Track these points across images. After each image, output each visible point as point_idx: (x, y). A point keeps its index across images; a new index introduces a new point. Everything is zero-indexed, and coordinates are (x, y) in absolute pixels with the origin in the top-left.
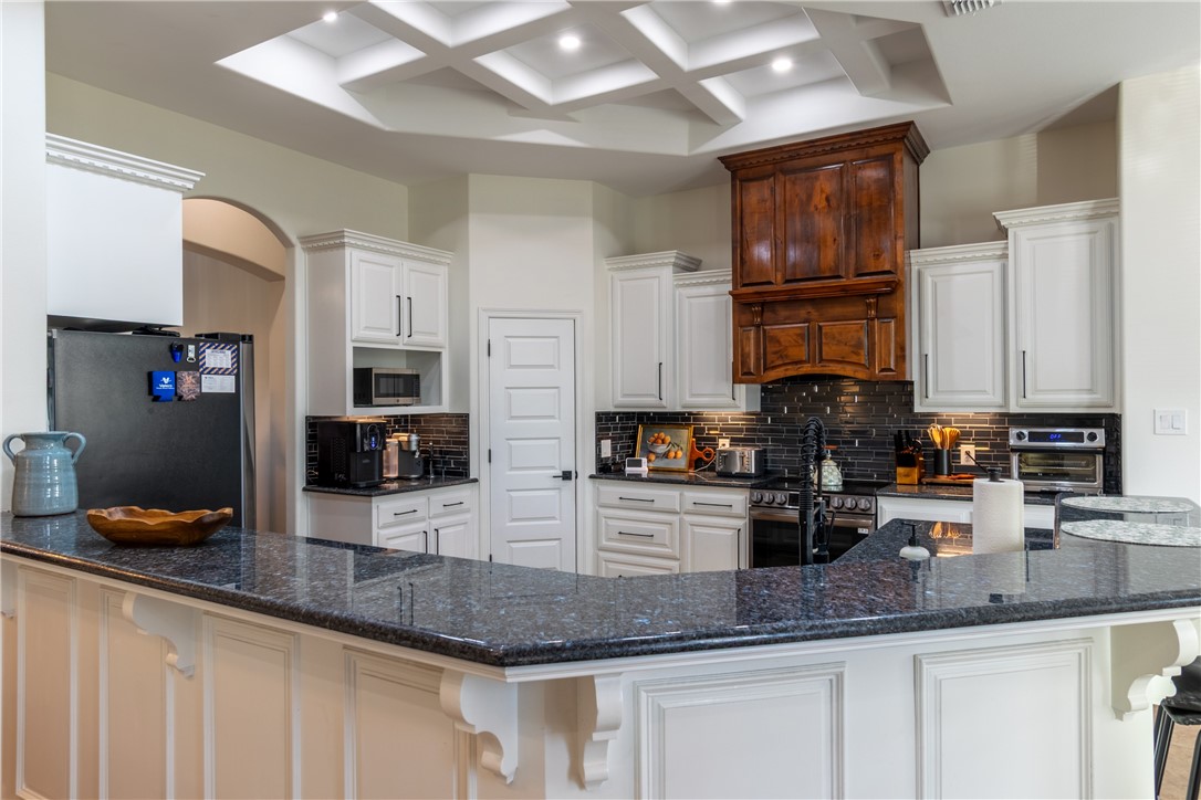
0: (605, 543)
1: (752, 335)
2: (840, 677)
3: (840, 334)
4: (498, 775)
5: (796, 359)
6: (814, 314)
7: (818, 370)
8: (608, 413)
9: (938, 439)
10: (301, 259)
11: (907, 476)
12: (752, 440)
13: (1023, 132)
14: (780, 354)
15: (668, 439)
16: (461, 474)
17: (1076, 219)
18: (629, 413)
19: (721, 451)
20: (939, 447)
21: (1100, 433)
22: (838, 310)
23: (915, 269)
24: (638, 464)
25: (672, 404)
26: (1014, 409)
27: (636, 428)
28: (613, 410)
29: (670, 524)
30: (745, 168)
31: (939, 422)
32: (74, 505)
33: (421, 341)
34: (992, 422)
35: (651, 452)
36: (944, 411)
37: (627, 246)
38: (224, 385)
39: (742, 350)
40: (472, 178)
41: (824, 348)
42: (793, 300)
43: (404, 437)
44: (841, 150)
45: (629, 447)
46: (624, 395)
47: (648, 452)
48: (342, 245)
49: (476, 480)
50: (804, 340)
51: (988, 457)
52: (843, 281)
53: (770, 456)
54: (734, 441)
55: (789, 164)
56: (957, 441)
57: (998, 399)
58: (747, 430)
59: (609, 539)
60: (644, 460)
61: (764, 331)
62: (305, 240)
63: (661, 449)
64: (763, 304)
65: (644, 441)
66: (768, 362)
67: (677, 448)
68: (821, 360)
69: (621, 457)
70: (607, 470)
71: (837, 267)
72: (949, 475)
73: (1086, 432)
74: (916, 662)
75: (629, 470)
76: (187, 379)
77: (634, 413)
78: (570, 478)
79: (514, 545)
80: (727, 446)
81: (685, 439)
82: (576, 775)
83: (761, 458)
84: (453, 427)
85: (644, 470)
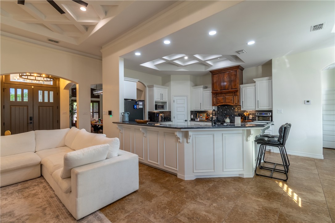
1: (215, 98)
2: (214, 135)
3: (229, 98)
4: (180, 142)
5: (222, 102)
6: (225, 95)
7: (225, 104)
9: (246, 115)
10: (147, 89)
13: (259, 65)
14: (219, 101)
15: (202, 115)
16: (170, 120)
17: (266, 80)
19: (211, 117)
21: (271, 113)
22: (228, 95)
23: (241, 88)
24: (197, 119)
25: (203, 110)
26: (257, 110)
27: (197, 113)
28: (193, 110)
30: (214, 73)
31: (246, 112)
32: (128, 121)
33: (164, 100)
34: (255, 112)
36: (247, 110)
37: (196, 85)
38: (141, 107)
39: (213, 101)
40: (171, 75)
41: (226, 100)
42: (221, 93)
43: (161, 115)
44: (229, 70)
45: (196, 116)
46: (195, 108)
47: (199, 117)
48: (153, 87)
49: (172, 121)
50: (223, 99)
51: (254, 118)
52: (229, 90)
53: (219, 118)
55: (220, 72)
56: (249, 115)
57: (254, 108)
61: (217, 98)
62: (148, 86)
63: (201, 117)
64: (217, 94)
65: (198, 115)
66: (218, 103)
67: (204, 117)
68: (226, 102)
69: (195, 118)
70: (192, 120)
71: (228, 88)
73: (268, 113)
74: (222, 134)
75: (196, 120)
76: (138, 106)
77: (197, 111)
78: (186, 121)
81: (205, 115)
82: (187, 142)
83: (217, 118)
84: (169, 113)
85: (198, 120)
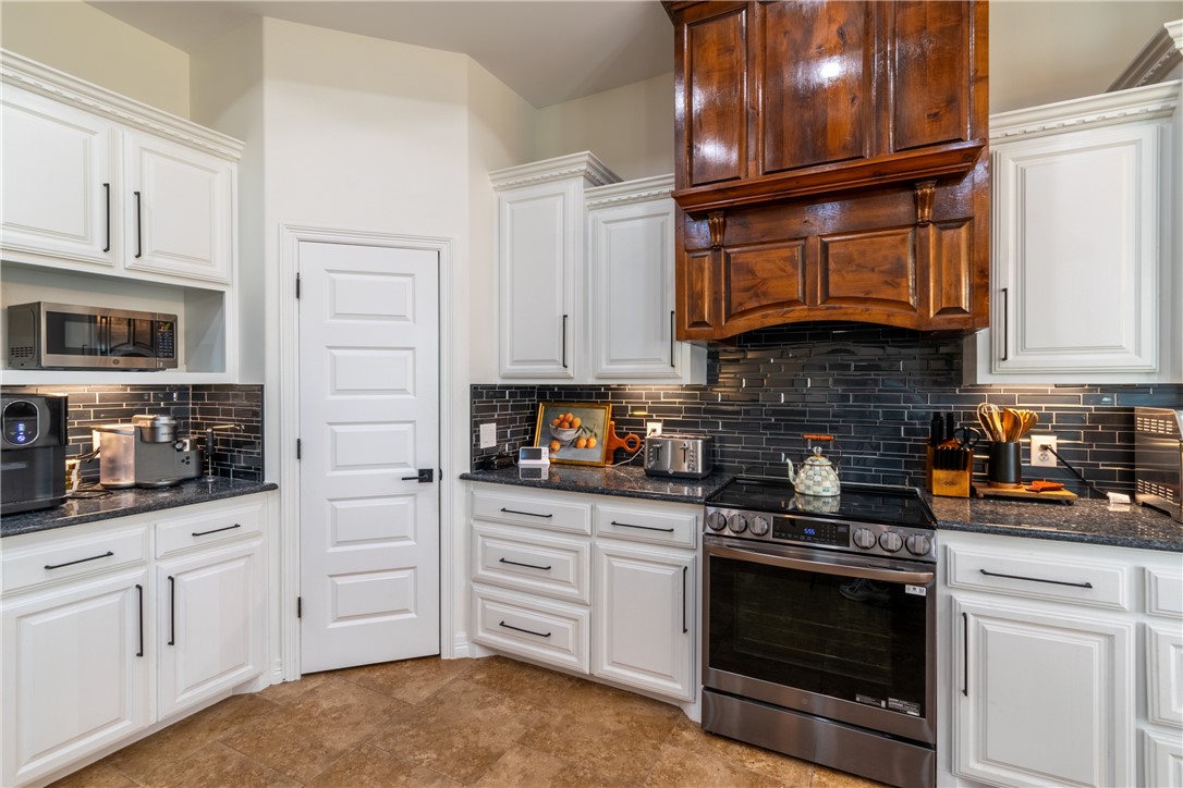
0: (481, 572)
1: (707, 264)
3: (863, 253)
5: (782, 298)
7: (820, 315)
8: (492, 387)
11: (952, 483)
12: (695, 424)
14: (754, 290)
15: (578, 422)
18: (525, 387)
19: (652, 441)
20: (1004, 440)
24: (537, 455)
25: (581, 374)
27: (535, 408)
28: (499, 382)
29: (577, 552)
35: (555, 439)
39: (691, 287)
41: (833, 278)
42: (779, 202)
43: (145, 422)
45: (526, 432)
46: (515, 361)
47: (550, 439)
49: (273, 487)
50: (795, 267)
51: (1081, 455)
54: (668, 426)
58: (688, 410)
59: (487, 568)
60: (545, 450)
61: (728, 256)
63: (568, 435)
64: (728, 210)
65: (546, 424)
66: (733, 306)
67: (590, 434)
68: (827, 297)
69: (514, 446)
70: (489, 466)
71: (857, 141)
72: (1018, 481)
75: (521, 466)
77: (533, 387)
78: (430, 480)
79: (340, 581)
80: (659, 432)
81: (601, 422)
85: (544, 462)
